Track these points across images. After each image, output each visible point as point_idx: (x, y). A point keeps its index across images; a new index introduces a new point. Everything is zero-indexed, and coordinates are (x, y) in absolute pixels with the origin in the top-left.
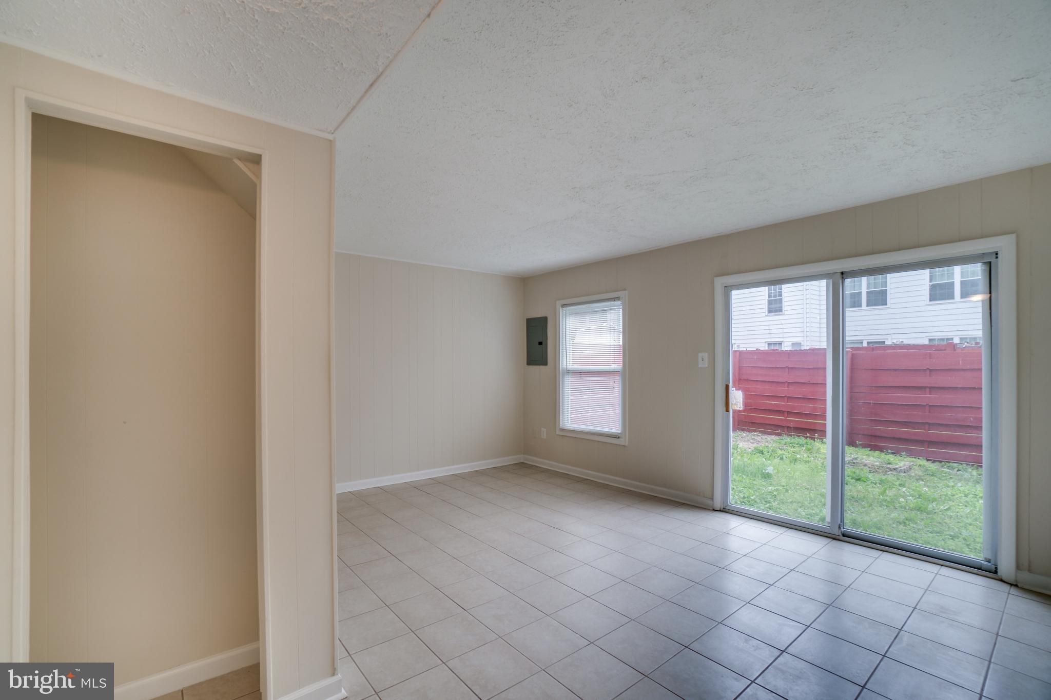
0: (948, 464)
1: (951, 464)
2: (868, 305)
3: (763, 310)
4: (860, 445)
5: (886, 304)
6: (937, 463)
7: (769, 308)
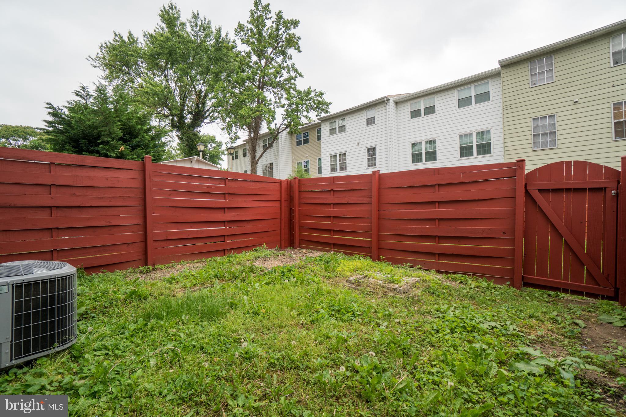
0: (453, 276)
1: (455, 275)
2: (426, 161)
3: (365, 165)
4: (384, 259)
5: (436, 160)
6: (444, 275)
7: (368, 164)
